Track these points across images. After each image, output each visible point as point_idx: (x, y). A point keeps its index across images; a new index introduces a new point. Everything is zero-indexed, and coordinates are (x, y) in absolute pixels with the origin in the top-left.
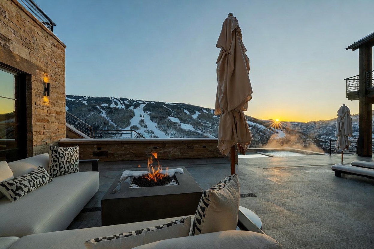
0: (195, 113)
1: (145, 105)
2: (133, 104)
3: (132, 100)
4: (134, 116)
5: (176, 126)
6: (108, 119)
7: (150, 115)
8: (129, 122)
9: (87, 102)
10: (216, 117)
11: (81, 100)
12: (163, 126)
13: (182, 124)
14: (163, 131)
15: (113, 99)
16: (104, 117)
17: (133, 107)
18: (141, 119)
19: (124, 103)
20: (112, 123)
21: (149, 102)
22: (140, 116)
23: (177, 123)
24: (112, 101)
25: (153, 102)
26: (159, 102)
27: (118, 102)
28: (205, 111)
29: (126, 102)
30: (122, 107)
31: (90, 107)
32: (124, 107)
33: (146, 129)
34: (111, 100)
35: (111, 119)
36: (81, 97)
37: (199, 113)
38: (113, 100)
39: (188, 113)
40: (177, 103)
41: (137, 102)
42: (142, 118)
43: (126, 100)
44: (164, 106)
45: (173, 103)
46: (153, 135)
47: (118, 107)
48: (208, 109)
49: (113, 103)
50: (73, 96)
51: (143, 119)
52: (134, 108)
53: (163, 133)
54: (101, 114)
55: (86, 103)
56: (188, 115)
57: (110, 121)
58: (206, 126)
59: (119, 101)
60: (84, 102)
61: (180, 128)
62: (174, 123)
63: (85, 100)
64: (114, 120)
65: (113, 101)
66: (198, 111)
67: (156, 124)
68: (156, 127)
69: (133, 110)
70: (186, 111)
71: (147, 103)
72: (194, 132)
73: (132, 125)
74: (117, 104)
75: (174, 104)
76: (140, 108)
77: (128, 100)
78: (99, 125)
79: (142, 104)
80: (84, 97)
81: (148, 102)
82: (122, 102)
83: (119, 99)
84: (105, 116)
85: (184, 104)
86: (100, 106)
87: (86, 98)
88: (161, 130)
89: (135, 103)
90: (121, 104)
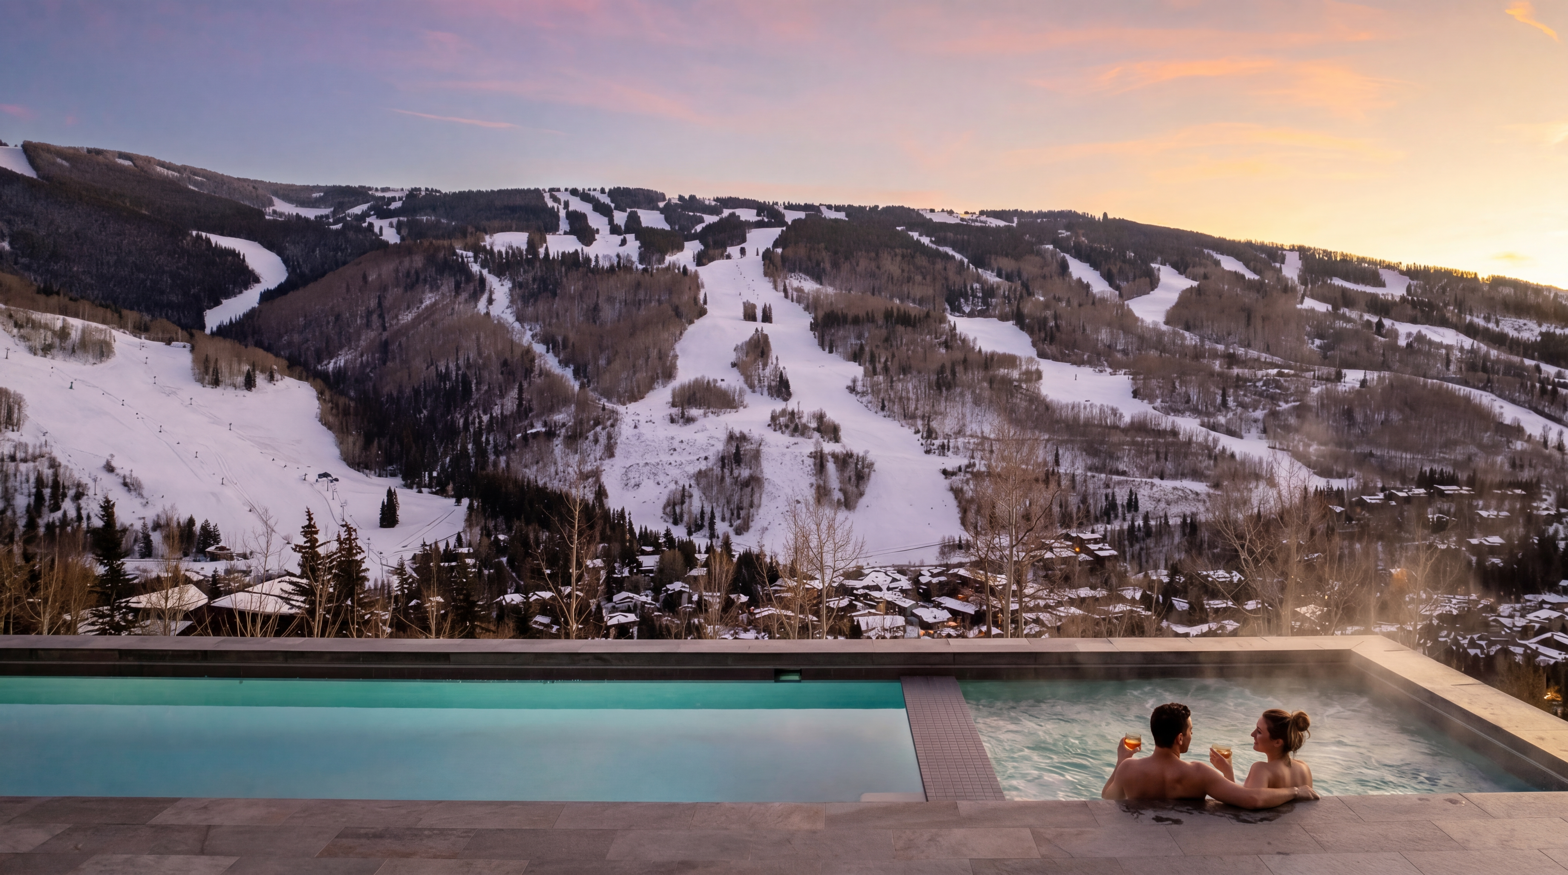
0: (1153, 282)
1: (776, 232)
2: (699, 228)
3: (691, 203)
4: (702, 312)
5: (1007, 387)
6: (526, 337)
7: (811, 304)
8: (662, 356)
9: (399, 228)
10: (1322, 307)
11: (365, 215)
12: (909, 386)
13: (1047, 367)
14: (908, 417)
15: (563, 197)
16: (501, 327)
17: (692, 248)
18: (749, 330)
19: (633, 226)
20: (551, 362)
21: (806, 207)
22: (741, 314)
23: (1010, 361)
24: (555, 215)
25: (838, 209)
26: (881, 206)
27: (596, 221)
28: (1229, 264)
29: (651, 219)
30: (623, 251)
31: (418, 261)
32: (633, 247)
33: (779, 406)
34: (550, 203)
35: (549, 341)
36: (359, 194)
37: (1186, 283)
38: (566, 205)
39: (1099, 286)
40: (1015, 213)
41: (726, 213)
42: (759, 325)
43: (649, 199)
44: (915, 235)
45: (982, 213)
46: (829, 447)
47: (591, 251)
48: (1263, 248)
49: (564, 225)
50: (317, 188)
51: (766, 337)
52: (701, 259)
53: (907, 432)
54: (482, 305)
55: (391, 236)
56: (1096, 302)
57: (539, 348)
58: (1239, 382)
59: (600, 208)
60: (377, 223)
61: (1035, 399)
62: (990, 361)
63: (383, 214)
64: (565, 340)
65: (562, 213)
66: (1181, 268)
67: (856, 370)
68: (852, 389)
69: (692, 267)
70: (1079, 270)
71: (790, 217)
72: (1140, 427)
73: (685, 375)
74: (586, 235)
75: (994, 223)
76: (743, 251)
77: (661, 205)
78: (466, 383)
79: (759, 225)
80: (384, 190)
81: (802, 215)
82: (620, 218)
83: (605, 199)
84: (509, 318)
85: (1071, 220)
86: (478, 250)
87: (393, 199)
88: (891, 415)
89: (710, 219)
90: (615, 230)
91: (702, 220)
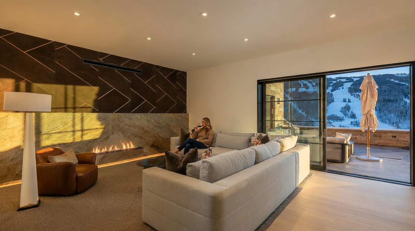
1: (351, 83)
2: (332, 84)
4: (333, 101)
6: (295, 106)
17: (330, 88)
18: (344, 105)
22: (342, 101)
27: (309, 85)
30: (315, 90)
32: (317, 89)
33: (353, 120)
35: (299, 107)
38: (303, 82)
41: (338, 80)
42: (347, 103)
44: (393, 80)
47: (308, 91)
49: (302, 86)
51: (349, 106)
52: (332, 91)
57: (298, 109)
59: (310, 82)
65: (302, 84)
69: (330, 92)
71: (355, 80)
76: (343, 88)
79: (347, 82)
81: (358, 79)
82: (314, 84)
86: (286, 92)
88: (386, 123)
89: (334, 82)
90: (313, 86)
91: (332, 82)
